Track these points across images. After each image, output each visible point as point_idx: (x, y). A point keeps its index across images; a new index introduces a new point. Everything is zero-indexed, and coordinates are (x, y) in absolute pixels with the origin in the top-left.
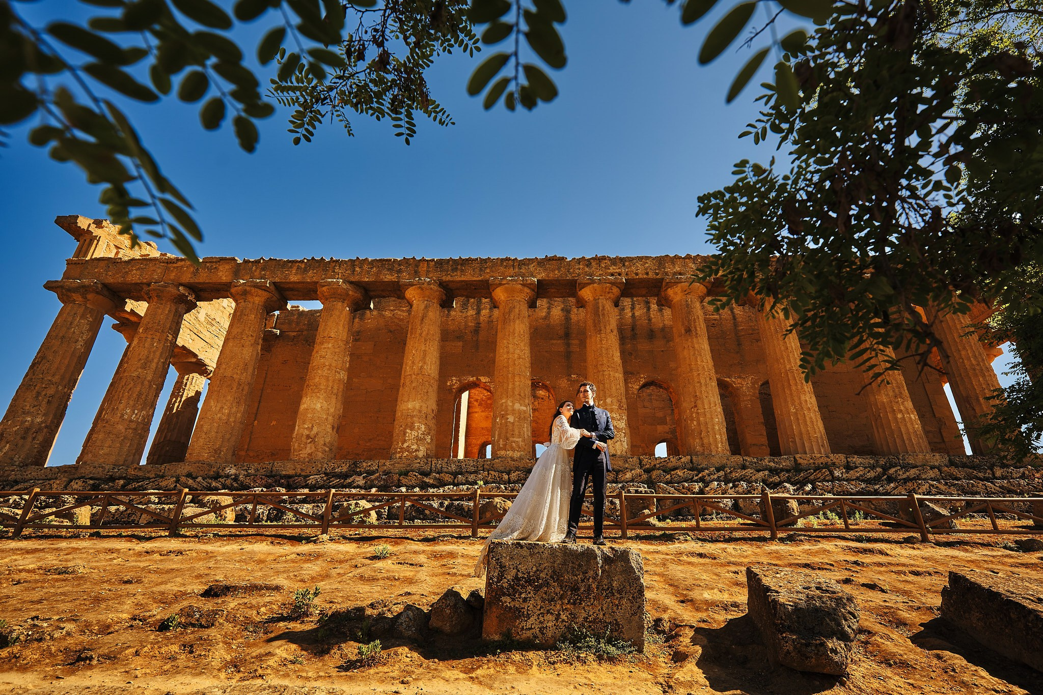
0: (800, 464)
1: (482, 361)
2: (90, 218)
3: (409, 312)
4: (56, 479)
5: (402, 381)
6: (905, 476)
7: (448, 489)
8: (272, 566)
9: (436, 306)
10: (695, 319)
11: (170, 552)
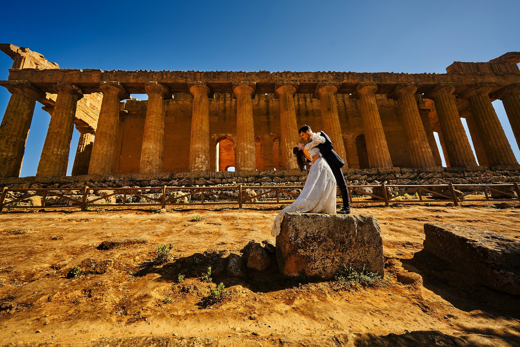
0: (380, 172)
1: (228, 126)
2: (18, 46)
3: (192, 101)
4: (24, 183)
5: (192, 134)
6: (427, 177)
7: (219, 186)
8: (139, 227)
9: (206, 96)
10: (332, 104)
11: (82, 219)
